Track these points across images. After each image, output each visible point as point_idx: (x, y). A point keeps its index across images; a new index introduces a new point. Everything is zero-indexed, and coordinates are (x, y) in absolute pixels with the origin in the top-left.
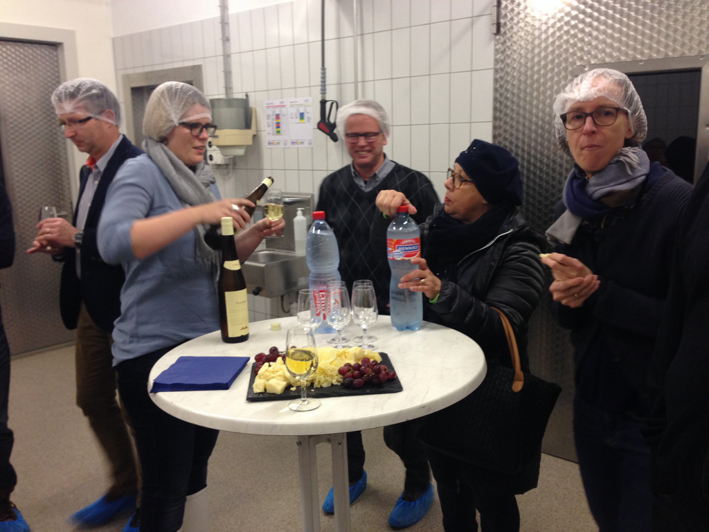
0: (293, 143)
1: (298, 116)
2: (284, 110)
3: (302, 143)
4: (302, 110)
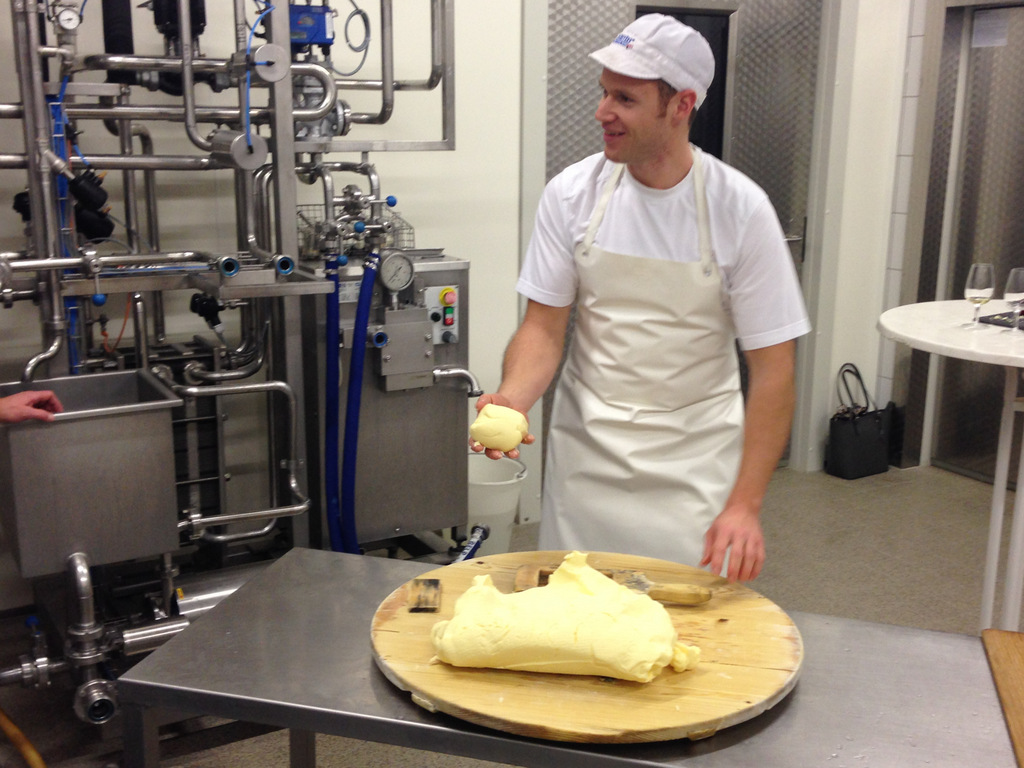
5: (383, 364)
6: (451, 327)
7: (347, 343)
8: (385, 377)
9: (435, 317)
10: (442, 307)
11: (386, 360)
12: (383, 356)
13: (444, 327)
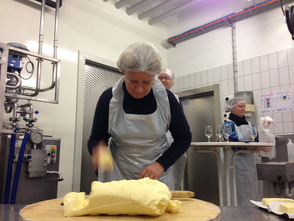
0: (278, 110)
1: (282, 97)
2: (272, 96)
3: (285, 109)
4: (284, 95)
5: (29, 167)
6: (54, 158)
7: (16, 159)
8: (29, 172)
9: (49, 154)
10: (51, 152)
11: (30, 166)
12: (29, 165)
13: (51, 158)
